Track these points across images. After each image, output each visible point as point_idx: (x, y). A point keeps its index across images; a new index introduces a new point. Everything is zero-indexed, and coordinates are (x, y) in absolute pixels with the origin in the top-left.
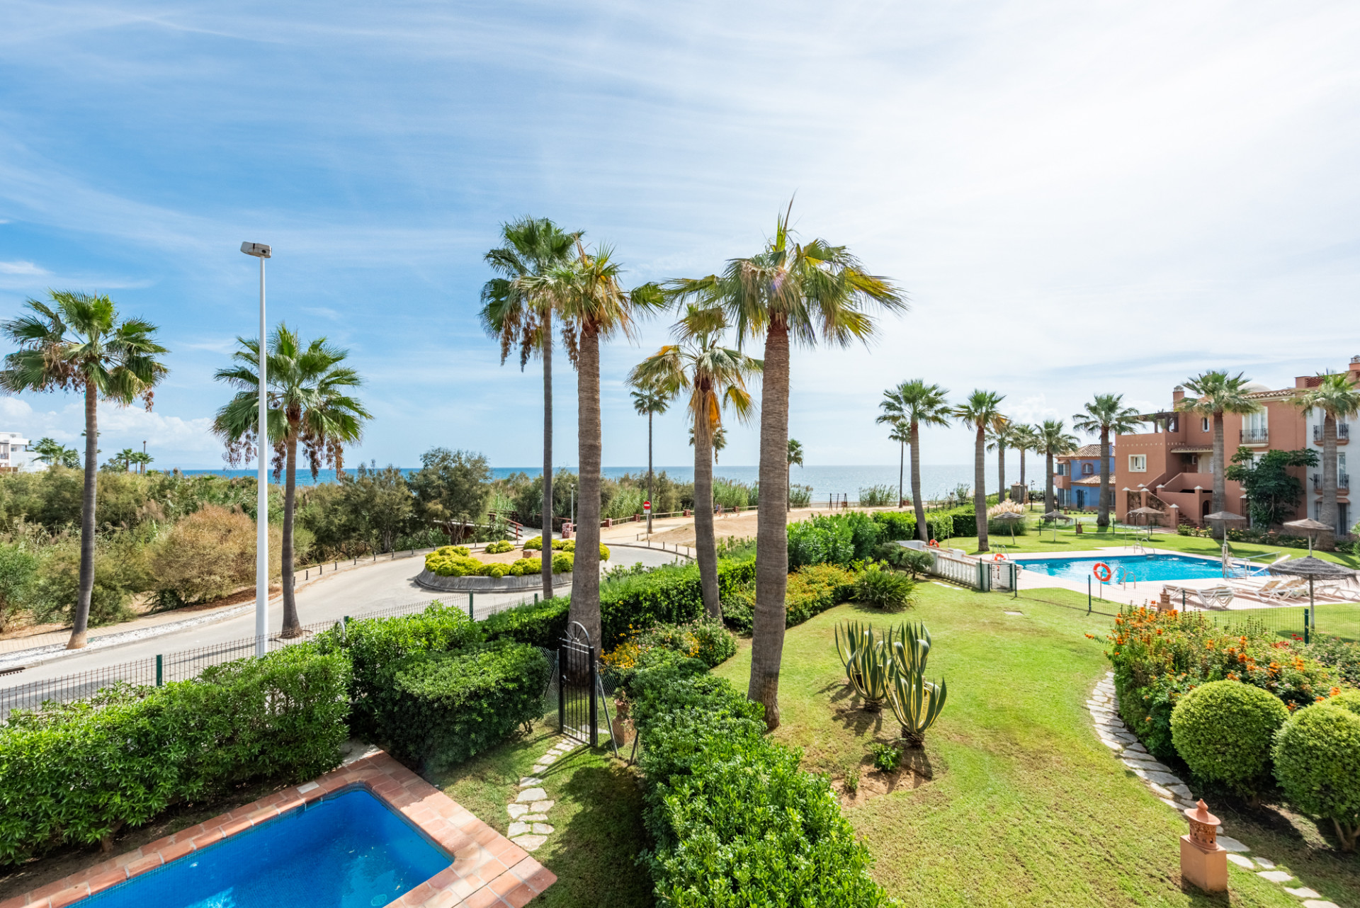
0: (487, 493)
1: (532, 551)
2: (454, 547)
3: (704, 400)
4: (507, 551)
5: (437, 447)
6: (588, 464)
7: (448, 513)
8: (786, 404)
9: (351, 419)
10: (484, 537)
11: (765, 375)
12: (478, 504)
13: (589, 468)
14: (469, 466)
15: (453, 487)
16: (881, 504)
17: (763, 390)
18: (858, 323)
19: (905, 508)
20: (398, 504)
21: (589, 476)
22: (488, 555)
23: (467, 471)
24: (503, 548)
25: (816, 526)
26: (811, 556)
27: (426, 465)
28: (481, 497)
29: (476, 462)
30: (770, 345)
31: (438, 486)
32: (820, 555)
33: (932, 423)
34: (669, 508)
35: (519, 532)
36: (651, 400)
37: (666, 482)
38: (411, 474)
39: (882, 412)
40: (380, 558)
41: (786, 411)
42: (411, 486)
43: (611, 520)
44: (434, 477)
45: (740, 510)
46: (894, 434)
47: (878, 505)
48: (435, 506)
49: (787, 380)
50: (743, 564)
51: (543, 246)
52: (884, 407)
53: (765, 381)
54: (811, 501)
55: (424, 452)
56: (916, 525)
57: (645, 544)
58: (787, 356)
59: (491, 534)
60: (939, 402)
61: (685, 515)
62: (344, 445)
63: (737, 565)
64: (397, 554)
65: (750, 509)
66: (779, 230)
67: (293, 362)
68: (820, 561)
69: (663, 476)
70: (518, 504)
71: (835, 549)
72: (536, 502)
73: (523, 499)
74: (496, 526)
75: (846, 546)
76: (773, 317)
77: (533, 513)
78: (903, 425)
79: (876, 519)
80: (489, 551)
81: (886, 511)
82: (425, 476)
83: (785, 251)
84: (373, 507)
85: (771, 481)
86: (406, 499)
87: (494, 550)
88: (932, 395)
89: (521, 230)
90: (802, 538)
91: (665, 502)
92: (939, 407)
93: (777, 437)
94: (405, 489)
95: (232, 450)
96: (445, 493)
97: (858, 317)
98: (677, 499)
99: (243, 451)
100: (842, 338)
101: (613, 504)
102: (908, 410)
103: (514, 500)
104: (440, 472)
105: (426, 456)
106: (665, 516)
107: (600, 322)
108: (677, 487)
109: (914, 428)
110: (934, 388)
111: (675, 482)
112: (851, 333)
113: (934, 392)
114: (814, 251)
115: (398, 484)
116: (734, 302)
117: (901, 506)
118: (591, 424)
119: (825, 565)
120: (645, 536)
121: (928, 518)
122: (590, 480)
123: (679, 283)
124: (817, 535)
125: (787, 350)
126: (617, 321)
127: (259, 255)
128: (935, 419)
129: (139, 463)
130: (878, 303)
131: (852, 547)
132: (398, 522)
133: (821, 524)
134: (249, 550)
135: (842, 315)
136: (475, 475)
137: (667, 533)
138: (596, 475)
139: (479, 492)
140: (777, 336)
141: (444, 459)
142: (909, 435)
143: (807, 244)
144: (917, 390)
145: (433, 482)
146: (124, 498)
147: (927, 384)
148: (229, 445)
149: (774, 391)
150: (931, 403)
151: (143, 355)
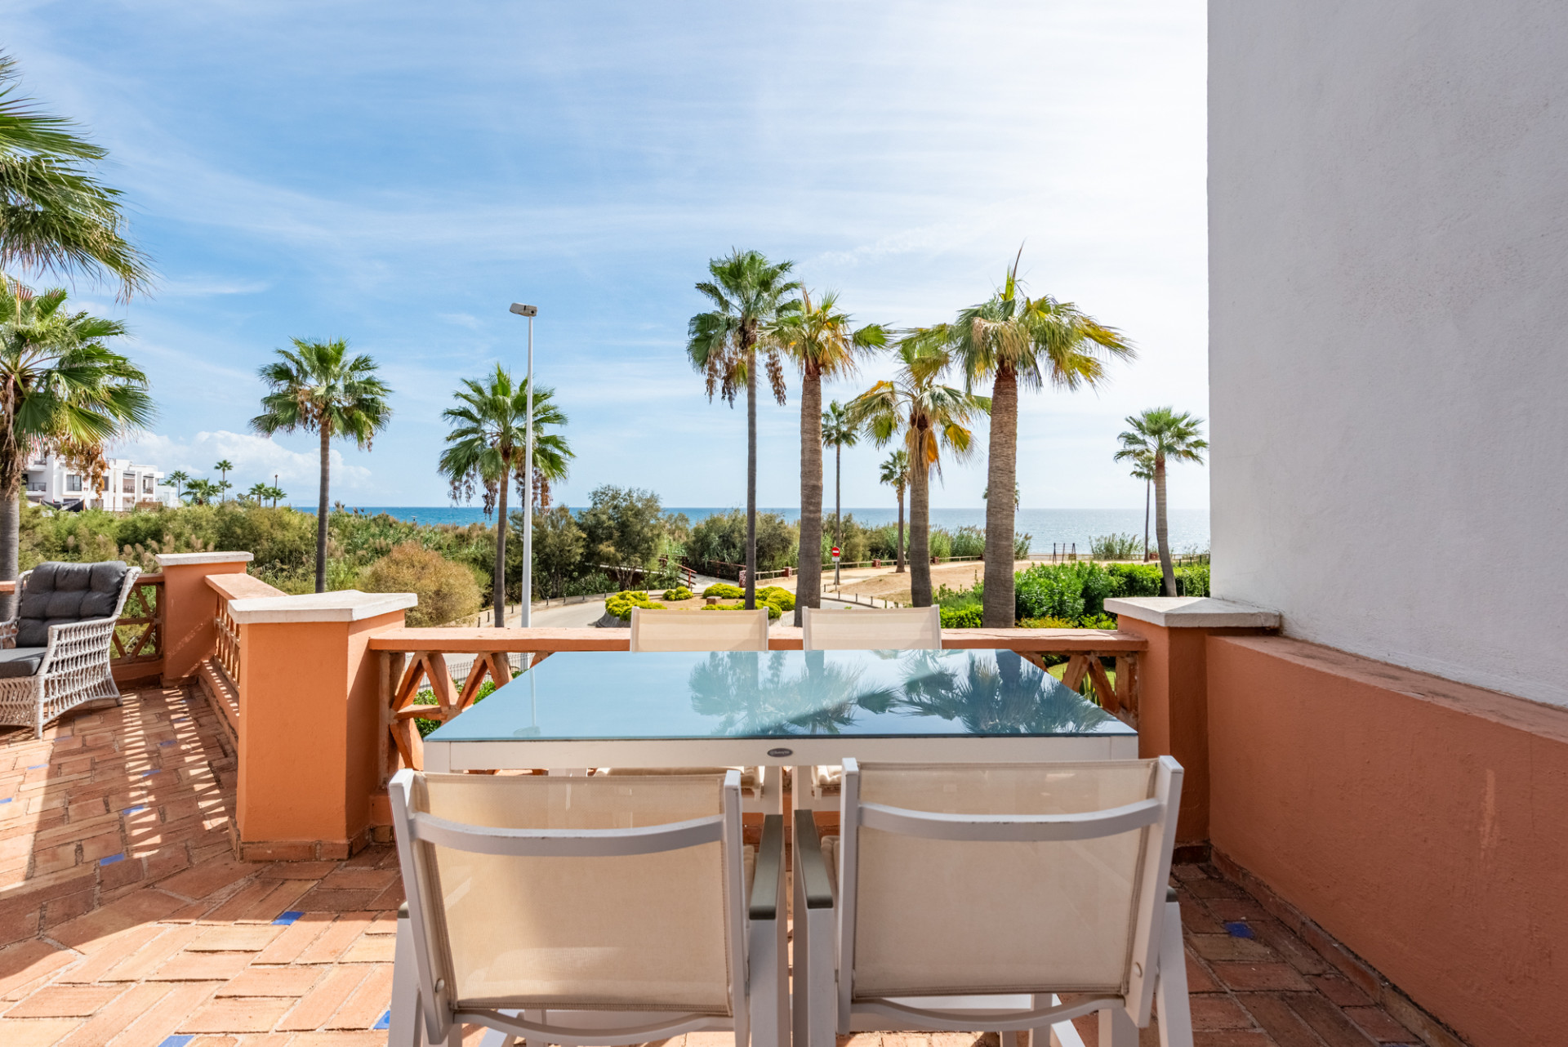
0: (658, 536)
1: (717, 598)
2: (633, 593)
3: (921, 439)
4: (687, 598)
5: (605, 484)
6: (811, 504)
7: (619, 556)
8: (1014, 447)
9: (558, 457)
10: (655, 583)
11: (992, 419)
12: (649, 548)
13: (811, 508)
14: (640, 505)
15: (623, 526)
16: (1120, 557)
17: (991, 433)
18: (1089, 368)
19: (1151, 562)
20: (569, 546)
21: (812, 516)
22: (667, 602)
23: (639, 510)
24: (682, 595)
25: (1040, 576)
26: (1033, 609)
27: (595, 504)
28: (653, 540)
29: (648, 500)
30: (998, 389)
31: (609, 527)
32: (1044, 609)
33: (1183, 458)
34: (856, 557)
35: (692, 580)
36: (838, 431)
37: (852, 526)
38: (580, 513)
39: (1121, 446)
40: (552, 603)
41: (1014, 454)
42: (581, 527)
43: (790, 569)
44: (604, 517)
45: (941, 561)
46: (1138, 470)
47: (1116, 559)
48: (607, 548)
49: (1015, 424)
50: (958, 613)
51: (749, 278)
52: (1123, 440)
53: (992, 424)
54: (1030, 552)
55: (591, 491)
56: (1163, 581)
57: (835, 596)
58: (1015, 400)
59: (662, 581)
60: (1191, 434)
61: (874, 565)
62: (550, 483)
63: (952, 614)
64: (569, 600)
65: (952, 560)
66: (1008, 280)
67: (509, 401)
68: (1044, 614)
69: (848, 520)
70: (688, 548)
71: (1062, 603)
72: (708, 546)
73: (694, 543)
74: (667, 573)
75: (1075, 600)
76: (1001, 363)
77: (706, 559)
78: (1150, 459)
79: (1112, 572)
80: (666, 598)
81: (1124, 565)
82: (595, 515)
83: (1014, 300)
84: (545, 547)
85: (999, 522)
86: (577, 540)
87: (673, 597)
88: (1182, 425)
89: (727, 266)
90: (1024, 589)
91: (851, 550)
92: (1191, 439)
93: (1005, 479)
94: (574, 529)
95: (455, 488)
96: (616, 534)
97: (1088, 360)
98: (864, 546)
99: (463, 488)
100: (1072, 383)
101: (793, 551)
102: (1152, 443)
103: (686, 544)
104: (610, 511)
105: (595, 494)
106: (851, 567)
107: (824, 365)
108: (865, 532)
109: (1160, 465)
110: (1185, 417)
111: (861, 527)
112: (1082, 377)
113: (1185, 421)
114: (1043, 305)
115: (569, 524)
116: (963, 348)
117: (1146, 560)
118: (814, 465)
119: (1050, 619)
120: (833, 587)
121: (1177, 572)
122: (813, 519)
123: (911, 332)
124: (1041, 586)
125: (1015, 394)
126: (838, 362)
127: (528, 315)
128: (1188, 454)
129: (272, 499)
130: (1107, 350)
131: (1082, 601)
132: (569, 565)
133: (1045, 573)
134: (445, 590)
135: (1071, 360)
136: (647, 515)
137: (857, 584)
138: (817, 515)
139: (650, 535)
140: (1005, 380)
141: (614, 498)
142: (1156, 471)
143: (1036, 299)
144: (1164, 419)
145: (604, 522)
146: (289, 535)
147: (1177, 412)
148: (452, 483)
149: (1002, 435)
150: (1181, 435)
151: (369, 397)
